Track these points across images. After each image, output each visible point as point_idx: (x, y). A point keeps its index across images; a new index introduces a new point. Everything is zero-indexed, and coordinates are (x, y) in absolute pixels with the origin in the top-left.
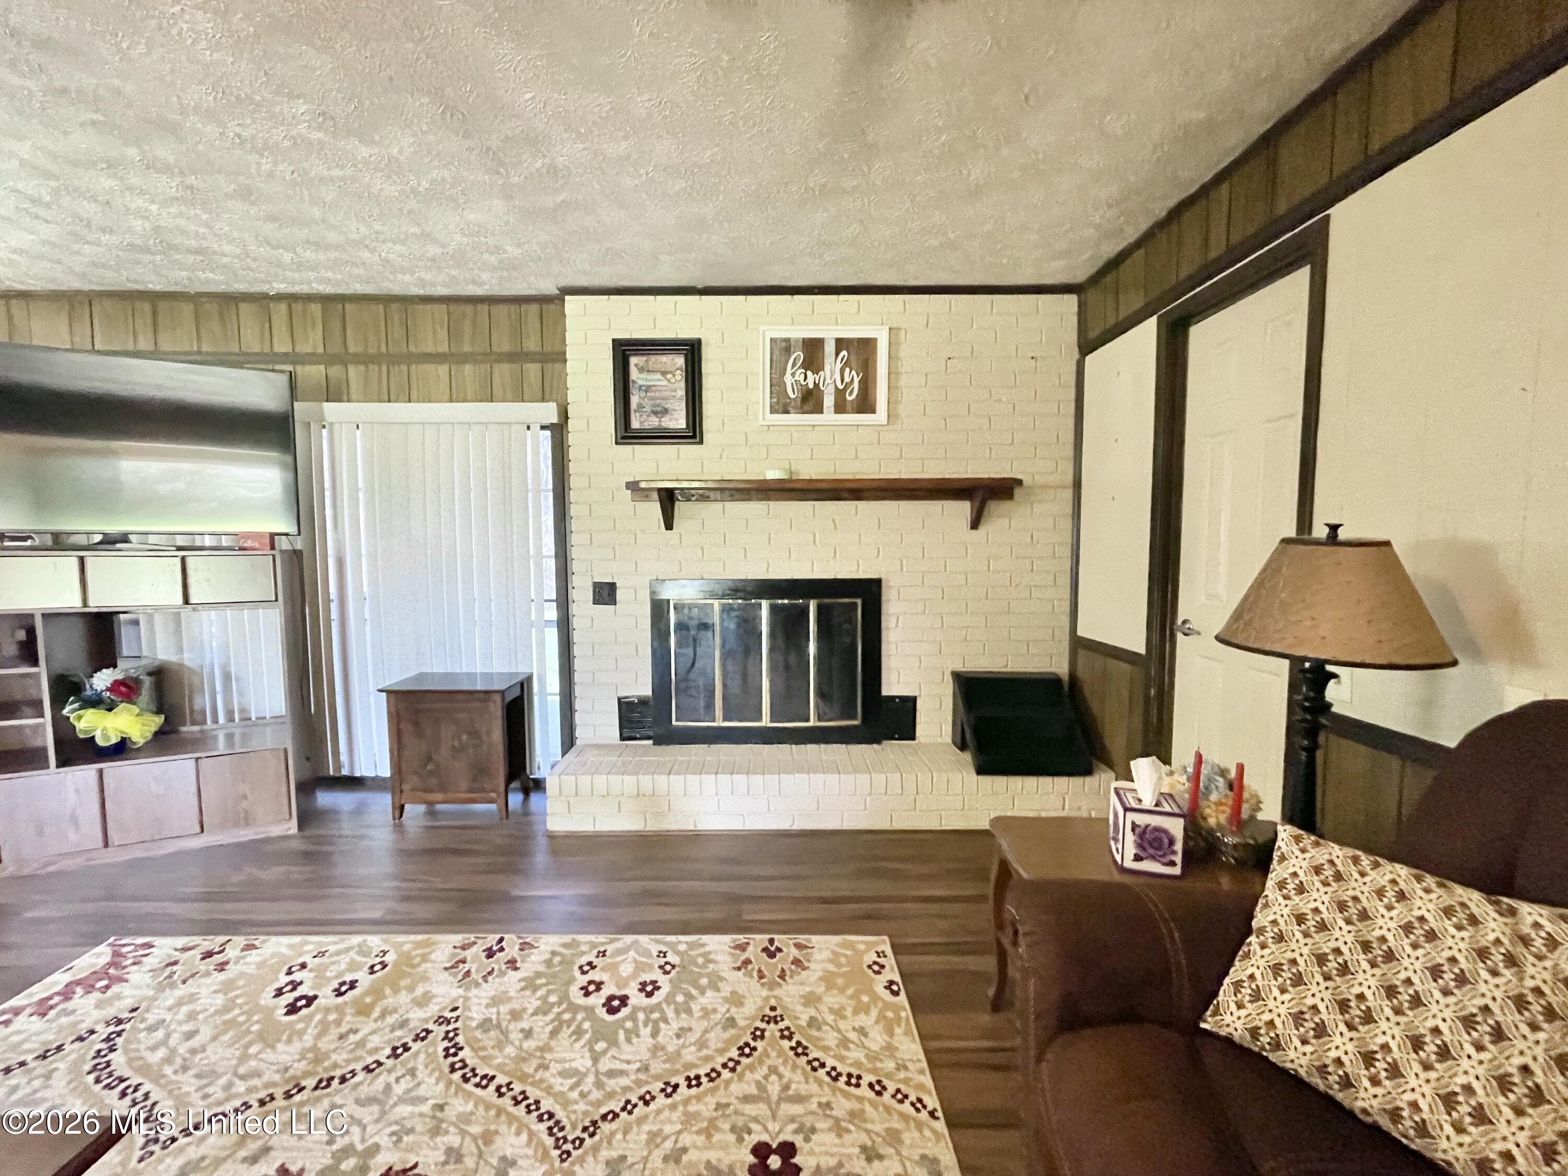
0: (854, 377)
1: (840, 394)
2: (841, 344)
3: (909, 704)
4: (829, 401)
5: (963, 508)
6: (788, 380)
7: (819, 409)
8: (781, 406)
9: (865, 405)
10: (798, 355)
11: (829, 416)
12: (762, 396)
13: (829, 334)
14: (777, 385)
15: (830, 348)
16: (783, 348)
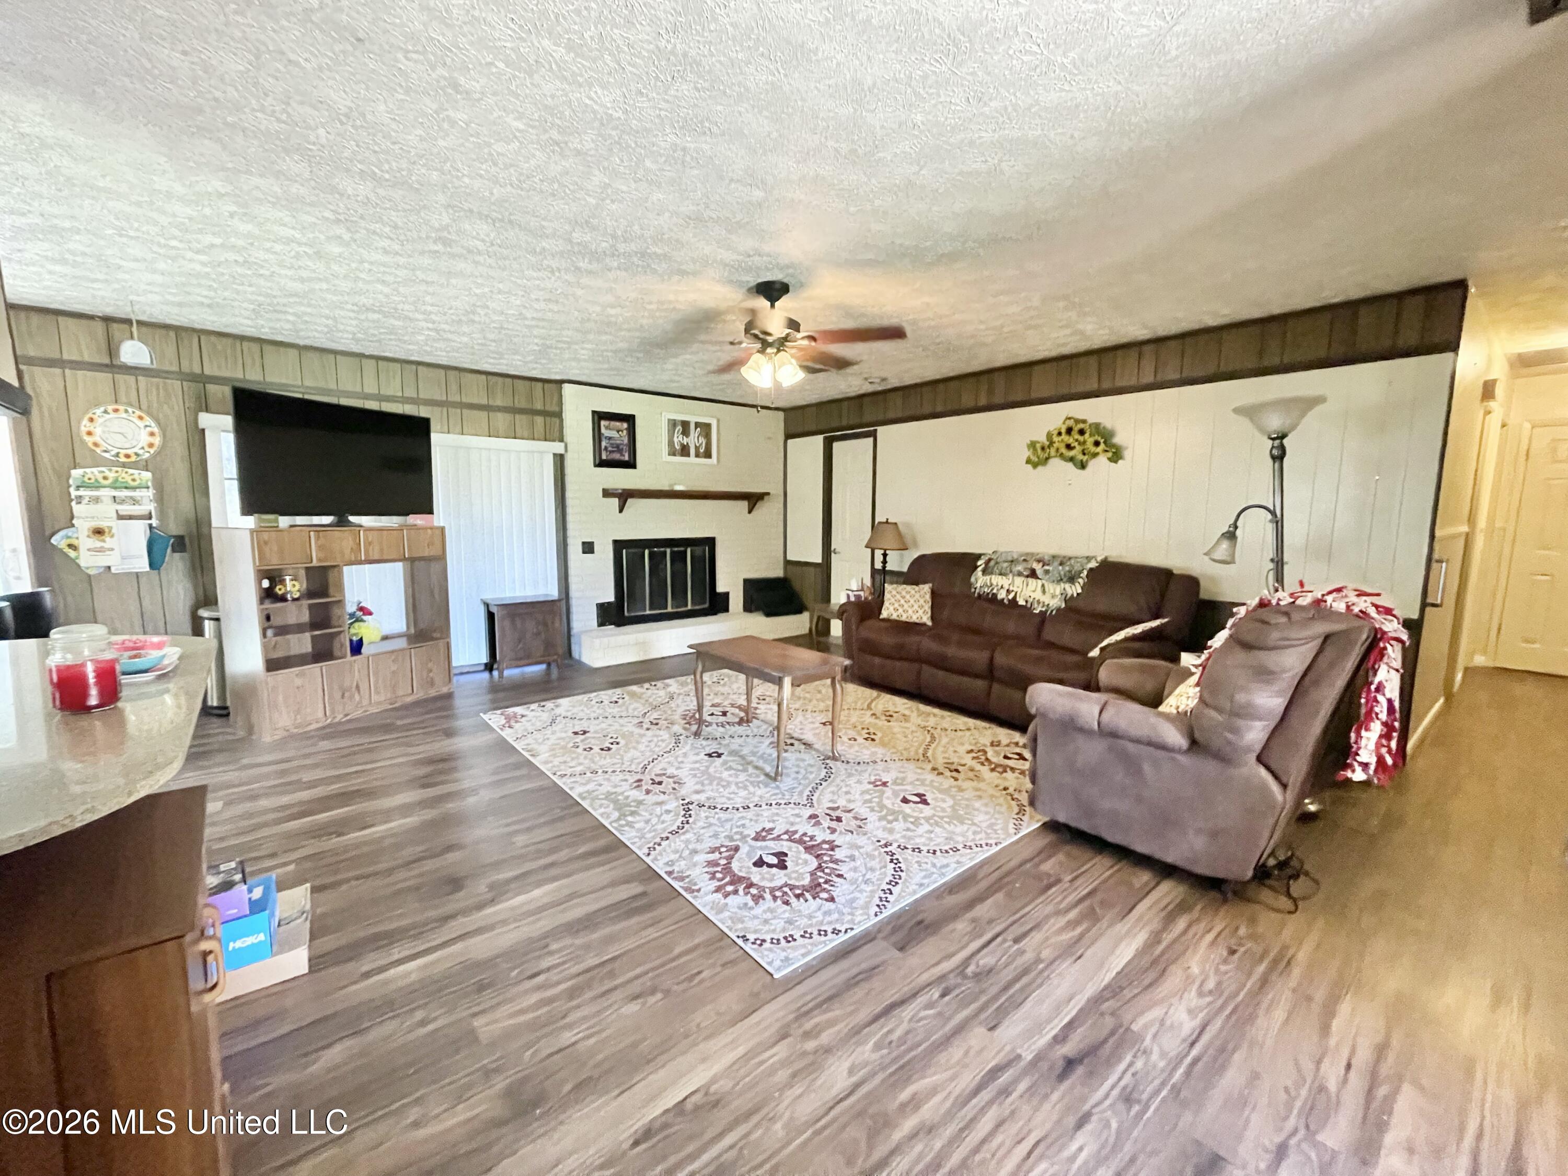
0: (703, 440)
1: (697, 448)
2: (697, 425)
3: (726, 595)
4: (692, 451)
5: (744, 504)
6: (676, 440)
7: (688, 455)
8: (673, 453)
9: (708, 455)
10: (679, 428)
11: (692, 459)
12: (665, 449)
13: (693, 419)
14: (671, 443)
15: (692, 426)
16: (673, 424)
